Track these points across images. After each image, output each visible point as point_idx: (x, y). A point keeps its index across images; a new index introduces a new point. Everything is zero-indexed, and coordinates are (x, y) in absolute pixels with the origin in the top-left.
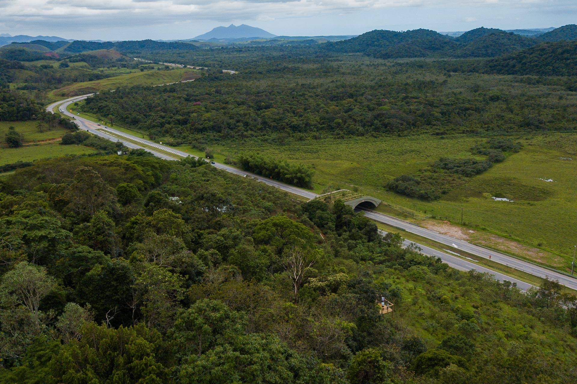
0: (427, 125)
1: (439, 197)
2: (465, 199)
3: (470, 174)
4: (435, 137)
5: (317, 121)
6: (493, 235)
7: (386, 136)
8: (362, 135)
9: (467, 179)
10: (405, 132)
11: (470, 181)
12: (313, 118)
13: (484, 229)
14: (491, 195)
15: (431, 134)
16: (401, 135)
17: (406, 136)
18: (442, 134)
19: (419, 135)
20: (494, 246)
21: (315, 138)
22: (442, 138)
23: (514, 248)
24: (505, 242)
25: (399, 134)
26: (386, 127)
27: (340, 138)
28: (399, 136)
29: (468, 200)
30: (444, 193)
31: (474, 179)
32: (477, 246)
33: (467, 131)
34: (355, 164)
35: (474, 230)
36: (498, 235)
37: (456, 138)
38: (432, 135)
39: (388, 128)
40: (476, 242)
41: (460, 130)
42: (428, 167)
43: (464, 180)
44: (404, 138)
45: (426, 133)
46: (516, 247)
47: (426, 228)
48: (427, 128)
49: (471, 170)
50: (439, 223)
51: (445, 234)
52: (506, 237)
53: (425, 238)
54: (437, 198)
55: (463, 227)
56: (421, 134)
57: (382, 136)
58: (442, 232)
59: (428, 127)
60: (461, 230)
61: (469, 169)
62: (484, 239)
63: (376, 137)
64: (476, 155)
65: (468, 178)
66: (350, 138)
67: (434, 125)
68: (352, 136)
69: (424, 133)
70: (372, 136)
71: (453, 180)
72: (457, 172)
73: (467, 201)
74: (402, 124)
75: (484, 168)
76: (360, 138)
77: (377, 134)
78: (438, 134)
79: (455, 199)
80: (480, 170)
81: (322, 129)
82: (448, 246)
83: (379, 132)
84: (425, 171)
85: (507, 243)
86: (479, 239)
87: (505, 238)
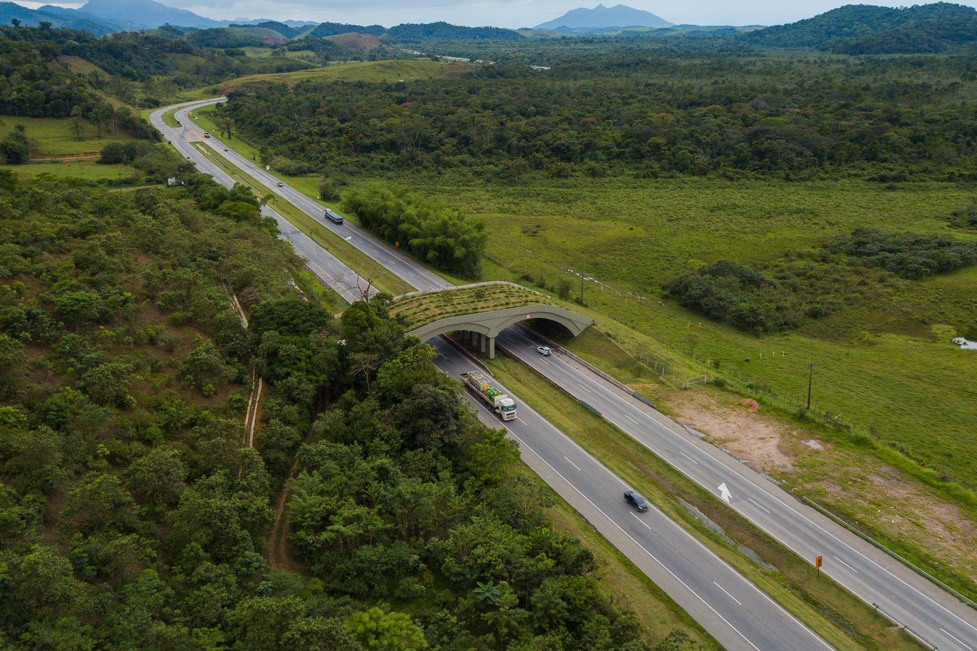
0: (867, 159)
1: (795, 327)
2: (868, 336)
3: (916, 270)
4: (873, 185)
5: (615, 140)
6: (884, 469)
7: (757, 179)
8: (703, 172)
9: (902, 283)
10: (805, 173)
11: (909, 290)
12: (610, 135)
13: (860, 442)
14: (954, 333)
15: (868, 178)
16: (792, 176)
17: (804, 180)
18: (896, 179)
19: (836, 180)
20: (866, 511)
21: (593, 173)
22: (891, 188)
23: (939, 529)
24: (916, 500)
25: (788, 175)
26: (761, 159)
27: (649, 177)
28: (787, 179)
29: (877, 339)
30: (815, 315)
31: (924, 284)
32: (804, 502)
33: (961, 175)
34: (639, 231)
35: (825, 441)
36: (902, 470)
37: (925, 189)
38: (868, 180)
39: (767, 160)
40: (808, 486)
41: (943, 174)
42: (813, 247)
43: (891, 286)
44: (796, 183)
45: (856, 175)
46: (949, 528)
47: (673, 416)
48: (864, 166)
49: (921, 260)
50: (725, 404)
51: (720, 443)
52: (925, 482)
53: (646, 451)
54: (784, 327)
55: (795, 425)
56: (843, 177)
57: (747, 177)
58: (717, 433)
59: (865, 164)
60: (783, 436)
61: (917, 259)
62: (843, 482)
63: (731, 179)
64: (959, 229)
65: (908, 282)
66: (672, 177)
67: (885, 161)
68: (678, 174)
69: (849, 175)
70: (725, 176)
71: (863, 283)
72: (882, 264)
73: (871, 344)
74: (800, 154)
75: (963, 258)
76: (696, 178)
77: (737, 173)
78: (883, 179)
79: (839, 335)
80: (949, 263)
81: (620, 156)
82: (700, 490)
83: (743, 168)
84: (800, 256)
85: (922, 507)
86: (824, 477)
87: (920, 486)
